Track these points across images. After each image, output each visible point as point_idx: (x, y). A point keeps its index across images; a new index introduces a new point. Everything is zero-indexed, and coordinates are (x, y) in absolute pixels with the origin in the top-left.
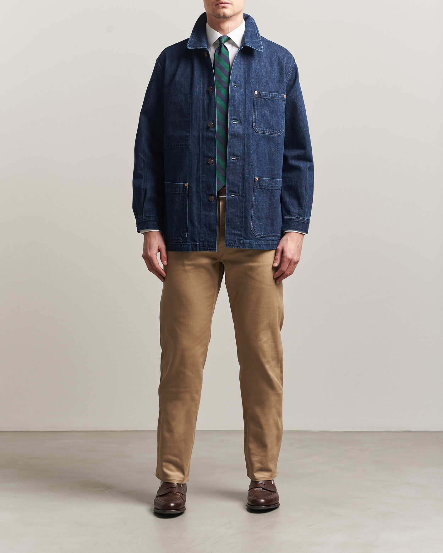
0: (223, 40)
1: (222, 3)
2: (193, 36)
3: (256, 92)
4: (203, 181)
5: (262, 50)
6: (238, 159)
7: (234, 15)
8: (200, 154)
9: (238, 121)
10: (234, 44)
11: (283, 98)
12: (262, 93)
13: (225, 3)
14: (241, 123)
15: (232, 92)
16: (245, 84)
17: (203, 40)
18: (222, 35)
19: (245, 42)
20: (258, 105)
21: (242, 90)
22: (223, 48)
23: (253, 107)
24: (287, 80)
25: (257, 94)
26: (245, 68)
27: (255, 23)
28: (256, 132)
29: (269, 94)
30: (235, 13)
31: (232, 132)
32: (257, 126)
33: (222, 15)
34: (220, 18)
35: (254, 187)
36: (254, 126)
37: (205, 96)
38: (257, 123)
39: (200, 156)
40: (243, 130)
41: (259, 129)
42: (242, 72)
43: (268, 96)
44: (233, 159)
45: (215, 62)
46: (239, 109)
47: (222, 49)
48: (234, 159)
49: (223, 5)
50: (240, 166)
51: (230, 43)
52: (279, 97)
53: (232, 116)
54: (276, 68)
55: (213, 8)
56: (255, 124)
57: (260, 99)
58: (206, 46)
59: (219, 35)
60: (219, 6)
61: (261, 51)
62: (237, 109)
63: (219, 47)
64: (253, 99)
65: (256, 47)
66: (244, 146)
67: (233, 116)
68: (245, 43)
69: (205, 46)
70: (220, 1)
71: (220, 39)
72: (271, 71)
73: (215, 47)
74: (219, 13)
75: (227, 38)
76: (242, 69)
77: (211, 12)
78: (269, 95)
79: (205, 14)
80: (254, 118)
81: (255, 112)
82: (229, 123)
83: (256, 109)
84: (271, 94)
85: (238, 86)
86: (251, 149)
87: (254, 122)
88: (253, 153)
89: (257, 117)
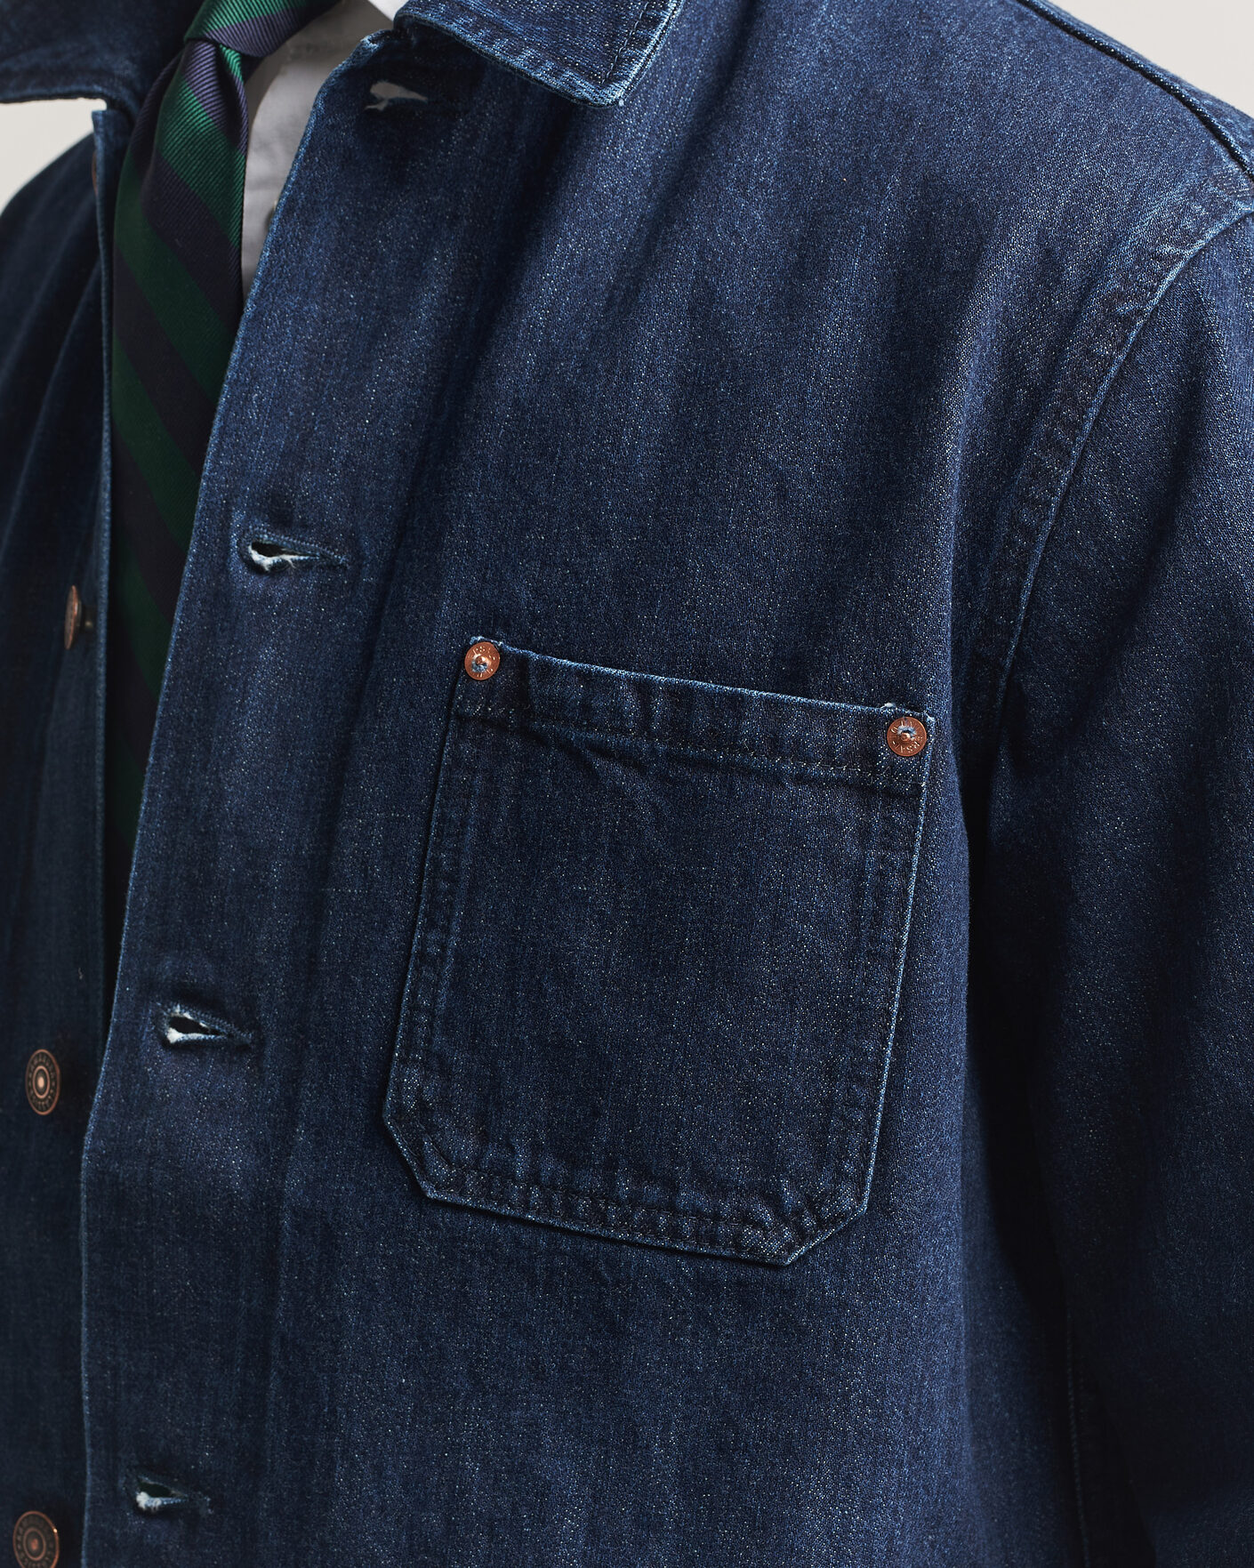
3: (482, 657)
14: (257, 1048)
20: (484, 828)
23: (416, 845)
25: (485, 673)
28: (420, 1192)
29: (642, 691)
32: (446, 1102)
36: (401, 1107)
38: (446, 1074)
41: (463, 1149)
44: (143, 1502)
48: (156, 1504)
57: (514, 743)
64: (434, 750)
66: (267, 1361)
78: (644, 704)
80: (413, 994)
81: (431, 925)
82: (117, 1029)
83: (452, 879)
84: (671, 691)
85: (304, 567)
86: (333, 1412)
87: (408, 1048)
88: (353, 1464)
89: (453, 986)
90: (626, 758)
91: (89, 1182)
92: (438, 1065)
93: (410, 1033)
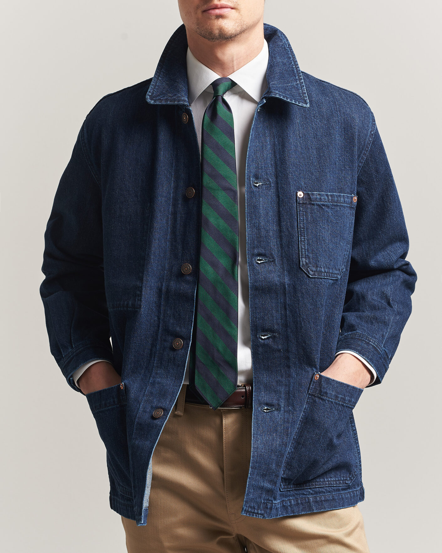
0: (221, 89)
1: (216, 7)
2: (159, 76)
3: (300, 194)
4: (154, 381)
5: (306, 104)
6: (274, 337)
7: (242, 32)
8: (159, 326)
9: (267, 257)
10: (244, 95)
11: (352, 202)
12: (313, 194)
13: (222, 7)
14: (274, 261)
15: (251, 197)
16: (277, 178)
17: (181, 86)
18: (220, 77)
19: (270, 88)
20: (307, 220)
21: (273, 190)
22: (220, 106)
23: (296, 224)
24: (362, 163)
25: (302, 196)
26: (274, 144)
27: (289, 45)
28: (309, 277)
29: (327, 195)
30: (245, 27)
31: (256, 282)
32: (310, 263)
33: (216, 32)
34: (213, 39)
35: (308, 392)
36: (303, 265)
37: (180, 206)
38: (309, 258)
39: (158, 330)
40: (279, 276)
41: (314, 269)
42: (268, 153)
43: (325, 199)
44: (263, 337)
45: (205, 135)
46: (267, 231)
47: (218, 107)
48: (266, 337)
49: (217, 11)
50: (279, 351)
51: (235, 93)
52: (345, 201)
53: (254, 248)
54: (338, 138)
55: (198, 19)
56: (304, 259)
57: (309, 206)
58: (186, 99)
59: (213, 76)
60: (211, 13)
61: (305, 106)
62: (263, 233)
63: (212, 104)
64: (295, 209)
65: (293, 97)
66: (285, 309)
67: (258, 247)
68: (269, 92)
69: (185, 101)
70: (212, 4)
71: (215, 85)
72: (328, 146)
73: (205, 103)
74: (211, 29)
75: (230, 82)
76: (269, 147)
77: (194, 27)
78: (328, 197)
79: (182, 30)
80: (301, 247)
81: (302, 236)
82: (249, 263)
83: (303, 228)
84: (331, 195)
85: (262, 185)
86: (300, 314)
87: (302, 255)
88: (305, 322)
89: (307, 244)
90: (328, 207)
91: (251, 288)
92: (307, 257)
93: (302, 253)
